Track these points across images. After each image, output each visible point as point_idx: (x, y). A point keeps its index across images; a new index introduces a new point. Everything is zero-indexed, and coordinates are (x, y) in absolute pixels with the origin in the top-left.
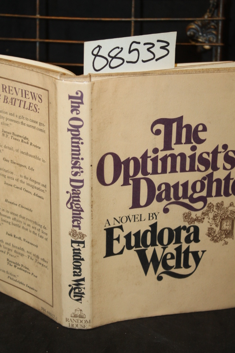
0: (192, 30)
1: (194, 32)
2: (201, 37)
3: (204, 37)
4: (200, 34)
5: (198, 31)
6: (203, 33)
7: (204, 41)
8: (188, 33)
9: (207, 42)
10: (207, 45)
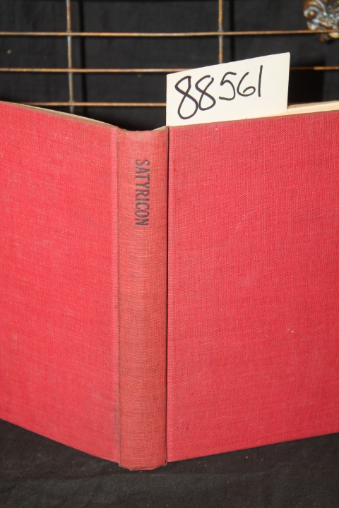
0: (312, 8)
1: (314, 11)
2: (327, 19)
3: (331, 18)
4: (325, 14)
5: (321, 10)
6: (328, 13)
7: (330, 25)
8: (306, 13)
9: (335, 27)
10: (335, 32)
